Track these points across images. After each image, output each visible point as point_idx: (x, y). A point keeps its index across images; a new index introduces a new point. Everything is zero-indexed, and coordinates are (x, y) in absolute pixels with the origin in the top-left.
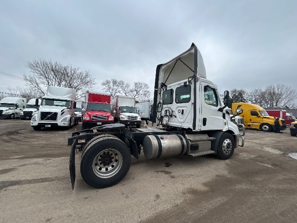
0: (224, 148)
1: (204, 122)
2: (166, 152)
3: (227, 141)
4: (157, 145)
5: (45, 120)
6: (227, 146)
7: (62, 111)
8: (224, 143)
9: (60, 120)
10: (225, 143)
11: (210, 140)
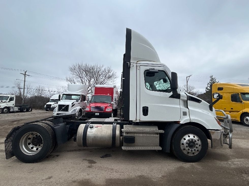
0: (183, 145)
1: (145, 111)
2: (91, 141)
3: (189, 136)
4: (81, 134)
5: (61, 111)
6: (187, 143)
7: (72, 104)
8: (183, 139)
9: (70, 111)
10: (185, 139)
11: (157, 134)
